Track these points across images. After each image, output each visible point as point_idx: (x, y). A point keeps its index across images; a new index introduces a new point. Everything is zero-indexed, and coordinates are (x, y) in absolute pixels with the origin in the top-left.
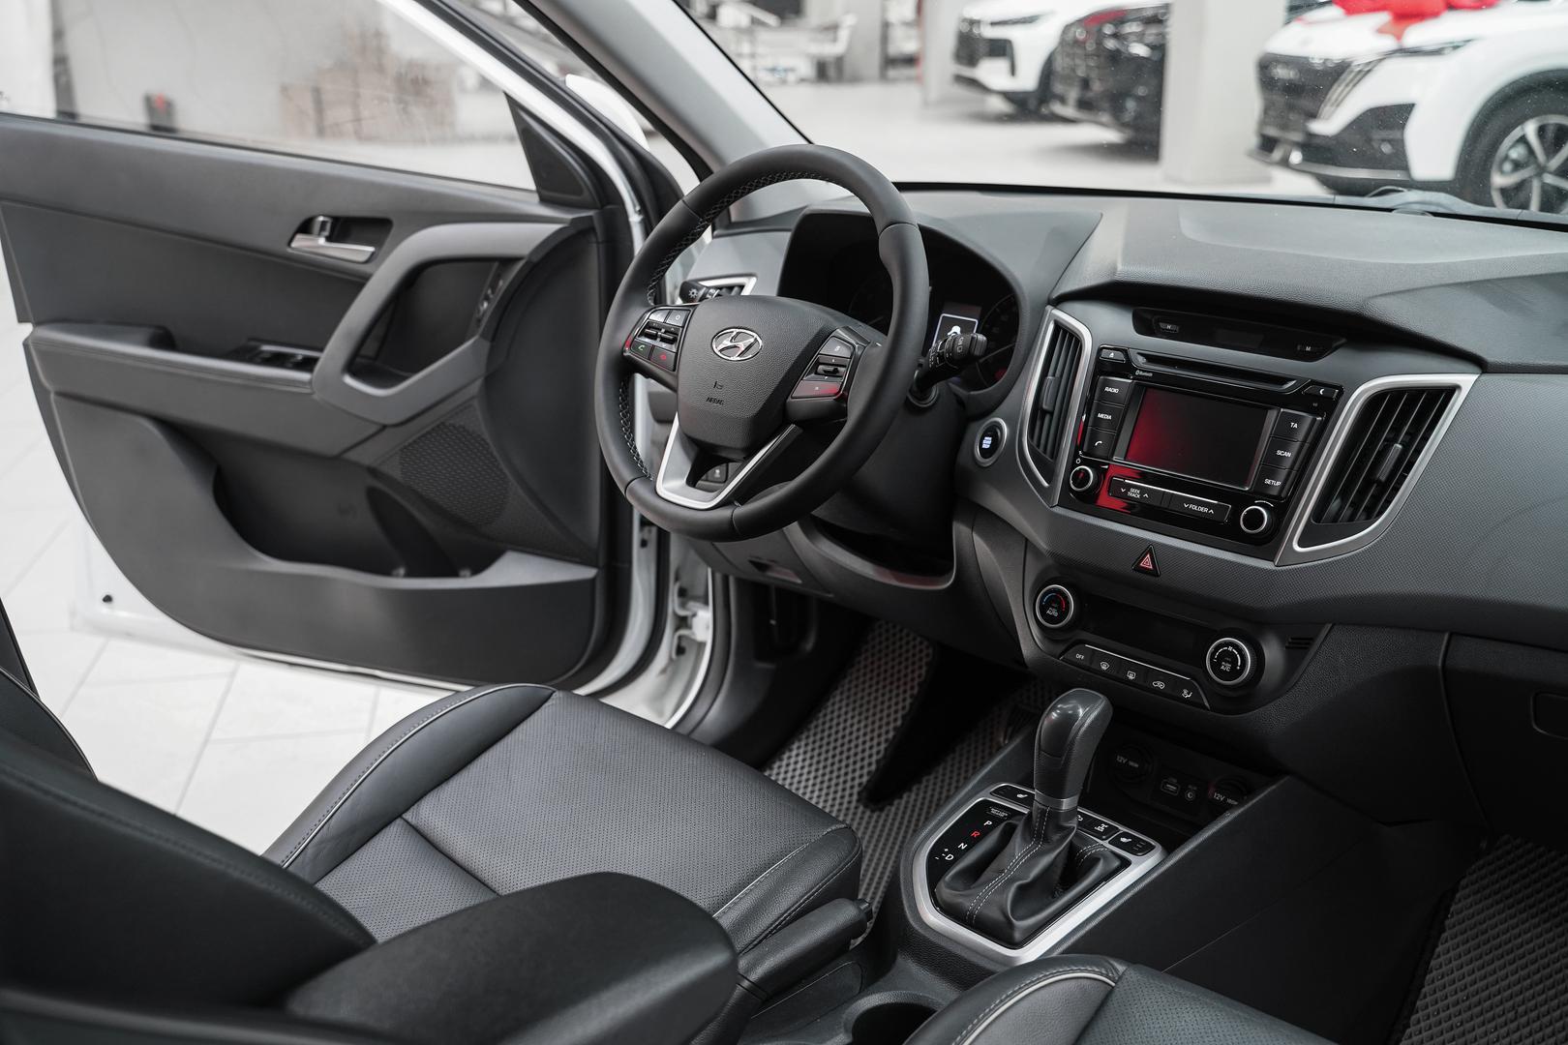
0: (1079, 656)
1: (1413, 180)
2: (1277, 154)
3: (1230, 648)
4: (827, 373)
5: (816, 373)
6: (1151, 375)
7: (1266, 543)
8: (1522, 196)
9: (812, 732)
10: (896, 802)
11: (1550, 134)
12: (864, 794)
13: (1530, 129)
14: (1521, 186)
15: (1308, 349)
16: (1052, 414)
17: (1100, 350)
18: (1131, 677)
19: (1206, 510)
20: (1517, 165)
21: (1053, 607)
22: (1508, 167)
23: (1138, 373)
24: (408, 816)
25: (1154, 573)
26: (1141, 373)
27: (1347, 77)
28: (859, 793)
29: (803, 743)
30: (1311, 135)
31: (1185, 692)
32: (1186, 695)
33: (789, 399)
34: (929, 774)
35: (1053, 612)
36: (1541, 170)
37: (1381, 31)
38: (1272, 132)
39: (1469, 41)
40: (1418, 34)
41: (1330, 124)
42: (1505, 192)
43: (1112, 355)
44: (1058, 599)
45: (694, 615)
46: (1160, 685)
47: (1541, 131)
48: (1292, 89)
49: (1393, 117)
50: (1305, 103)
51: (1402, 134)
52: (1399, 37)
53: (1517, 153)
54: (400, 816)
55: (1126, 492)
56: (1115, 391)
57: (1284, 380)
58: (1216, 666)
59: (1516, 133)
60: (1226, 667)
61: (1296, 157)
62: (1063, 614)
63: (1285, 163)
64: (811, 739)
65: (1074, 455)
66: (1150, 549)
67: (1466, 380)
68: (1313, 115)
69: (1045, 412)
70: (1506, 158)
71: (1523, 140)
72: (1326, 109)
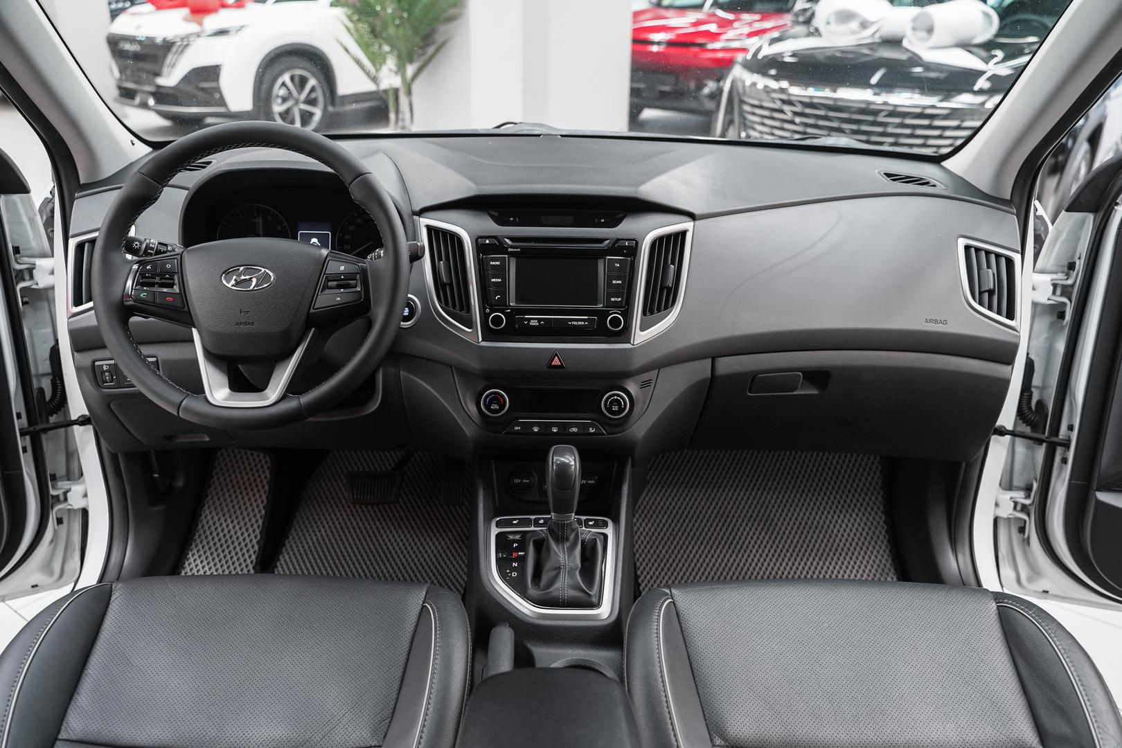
0: (516, 428)
1: (230, 112)
2: (137, 100)
3: (615, 397)
4: (339, 287)
5: (329, 288)
6: (519, 250)
7: (624, 334)
8: (290, 118)
9: (198, 541)
10: (278, 564)
11: (297, 79)
12: (257, 567)
13: (286, 78)
14: (288, 111)
15: (603, 221)
16: (451, 285)
17: (477, 240)
18: (555, 431)
19: (583, 323)
20: (284, 100)
21: (494, 404)
22: (279, 101)
23: (509, 250)
24: (63, 735)
25: (561, 367)
26: (512, 250)
27: (174, 49)
28: (254, 568)
29: (195, 551)
30: (159, 87)
31: (591, 429)
32: (592, 430)
33: (312, 311)
34: (288, 538)
35: (496, 407)
36: (297, 102)
37: (186, 19)
38: (130, 85)
39: (242, 27)
40: (212, 22)
41: (171, 78)
42: (280, 114)
43: (487, 242)
44: (496, 398)
45: (69, 490)
46: (575, 430)
47: (292, 78)
48: (137, 57)
49: (210, 73)
50: (148, 66)
51: (218, 84)
52: (200, 24)
53: (282, 92)
54: (56, 739)
55: (528, 323)
56: (497, 263)
57: (601, 241)
58: (609, 410)
59: (280, 81)
60: (615, 408)
61: (151, 102)
62: (502, 406)
63: (144, 105)
64: (200, 546)
65: (482, 309)
66: (555, 353)
67: (688, 225)
68: (158, 74)
69: (444, 285)
70: (278, 96)
71: (284, 84)
72: (165, 70)
